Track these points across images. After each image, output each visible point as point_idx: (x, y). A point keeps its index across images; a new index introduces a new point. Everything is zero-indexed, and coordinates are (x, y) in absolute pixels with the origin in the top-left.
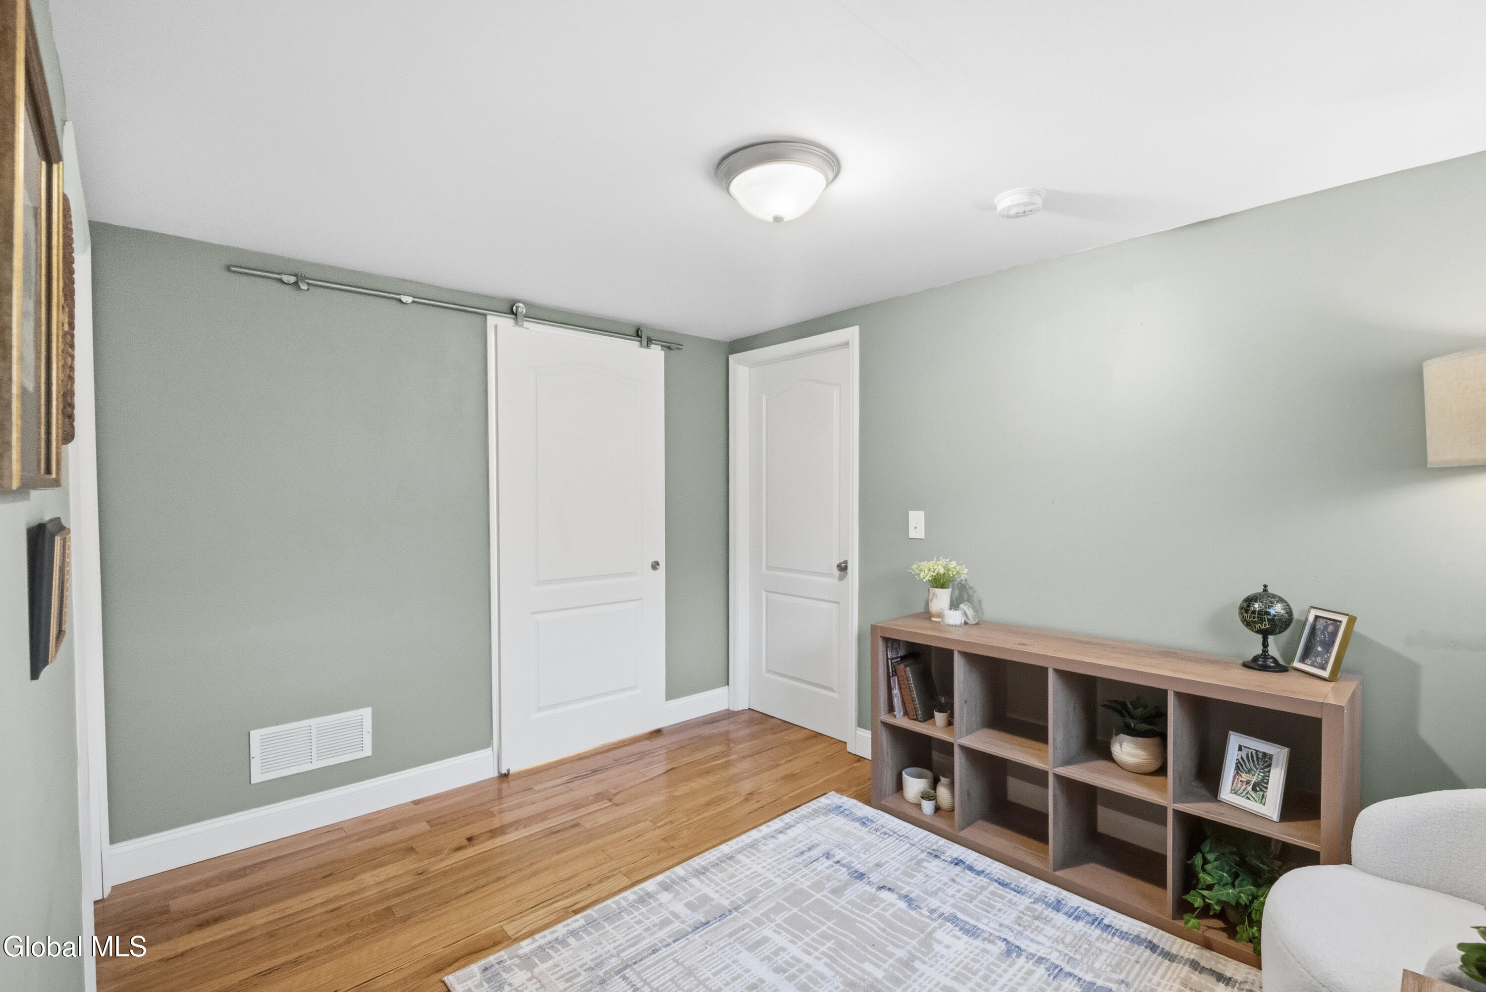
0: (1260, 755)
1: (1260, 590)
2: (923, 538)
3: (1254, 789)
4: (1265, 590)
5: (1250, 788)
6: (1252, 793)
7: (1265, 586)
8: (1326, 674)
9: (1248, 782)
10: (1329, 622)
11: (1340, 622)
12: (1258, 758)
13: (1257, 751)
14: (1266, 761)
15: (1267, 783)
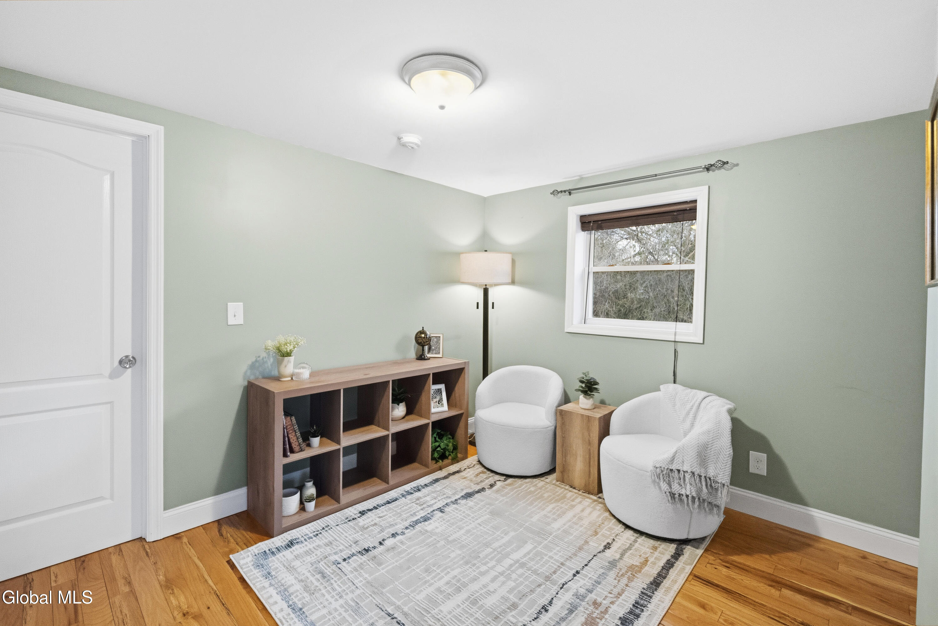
0: (437, 390)
1: (421, 329)
2: (242, 323)
3: (439, 403)
4: (423, 329)
5: (437, 404)
6: (438, 405)
7: (423, 327)
8: (440, 356)
9: (436, 402)
10: (434, 338)
11: (440, 337)
12: (437, 392)
13: (436, 389)
14: (439, 391)
15: (442, 399)
